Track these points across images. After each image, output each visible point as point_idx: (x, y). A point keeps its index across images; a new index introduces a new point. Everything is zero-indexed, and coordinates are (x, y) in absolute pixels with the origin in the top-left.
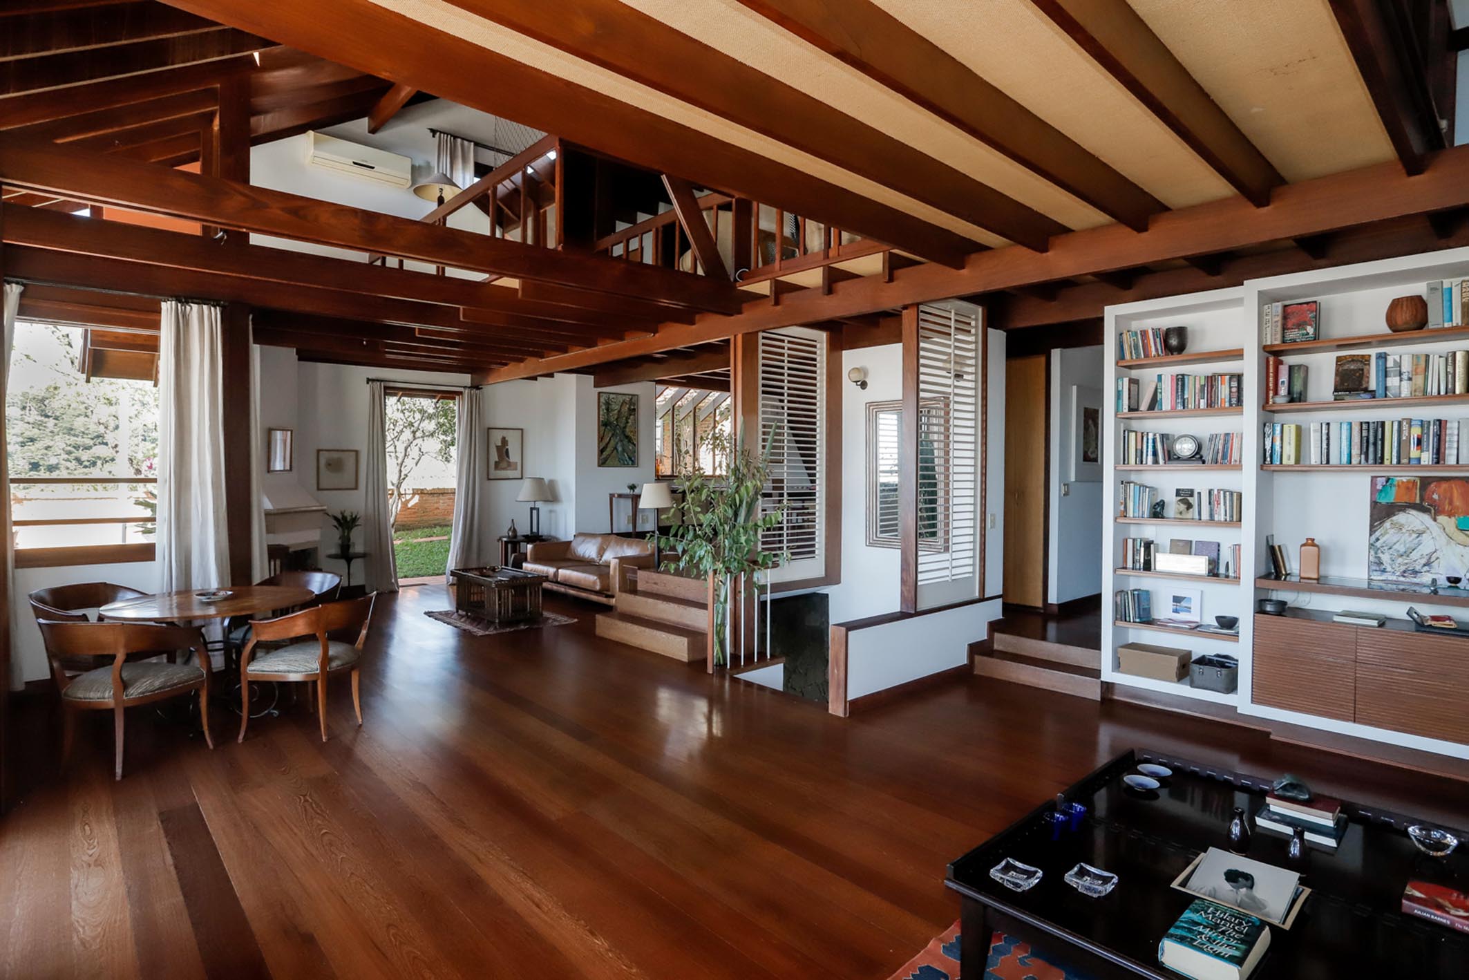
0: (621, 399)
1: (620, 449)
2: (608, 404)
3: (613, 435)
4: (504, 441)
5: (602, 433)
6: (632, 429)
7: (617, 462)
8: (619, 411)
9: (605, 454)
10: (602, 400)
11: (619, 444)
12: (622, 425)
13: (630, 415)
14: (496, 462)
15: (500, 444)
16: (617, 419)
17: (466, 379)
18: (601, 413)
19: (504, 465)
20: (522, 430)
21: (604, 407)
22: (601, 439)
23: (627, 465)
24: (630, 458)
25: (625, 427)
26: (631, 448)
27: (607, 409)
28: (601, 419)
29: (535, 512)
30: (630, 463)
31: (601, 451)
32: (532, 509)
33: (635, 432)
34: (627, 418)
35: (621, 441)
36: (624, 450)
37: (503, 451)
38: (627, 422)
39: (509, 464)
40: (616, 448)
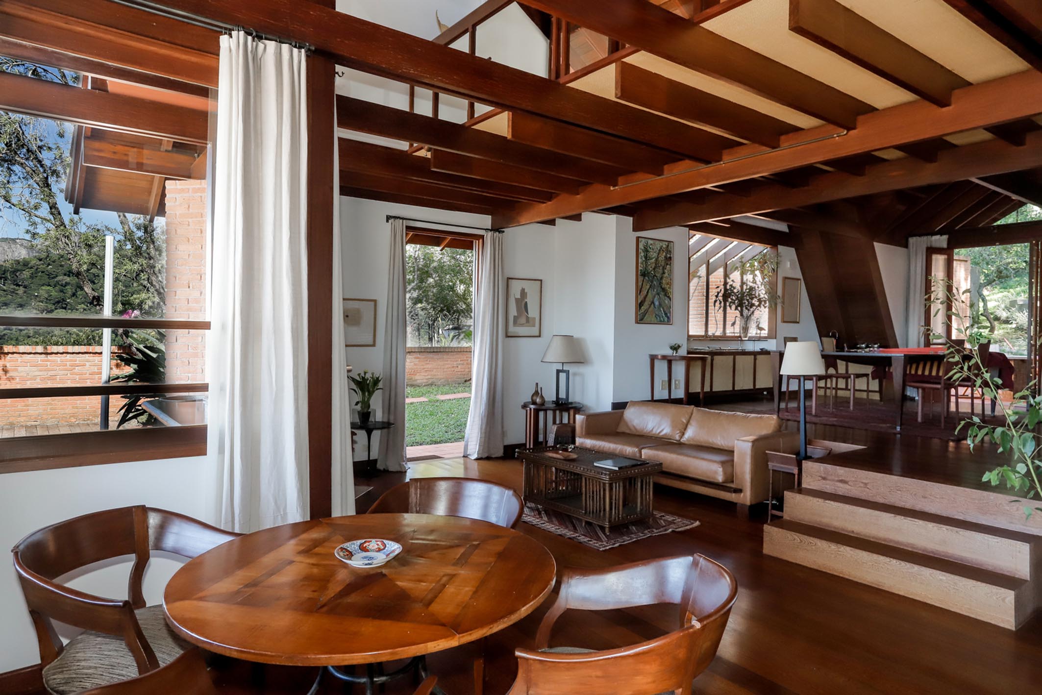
0: (658, 245)
1: (657, 303)
2: (646, 250)
3: (650, 287)
4: (523, 293)
5: (640, 284)
6: (668, 280)
7: (653, 319)
8: (657, 260)
9: (643, 308)
10: (641, 246)
11: (656, 298)
12: (658, 275)
13: (667, 264)
14: (514, 316)
15: (519, 297)
16: (654, 269)
17: (486, 220)
18: (640, 260)
19: (523, 320)
20: (541, 281)
21: (642, 254)
22: (639, 291)
23: (661, 322)
24: (666, 314)
25: (662, 278)
26: (666, 302)
27: (646, 257)
28: (640, 268)
29: (563, 376)
30: (666, 319)
31: (640, 305)
32: (558, 372)
33: (670, 284)
34: (664, 268)
35: (658, 294)
36: (660, 305)
37: (522, 305)
38: (664, 273)
39: (528, 319)
40: (653, 302)
